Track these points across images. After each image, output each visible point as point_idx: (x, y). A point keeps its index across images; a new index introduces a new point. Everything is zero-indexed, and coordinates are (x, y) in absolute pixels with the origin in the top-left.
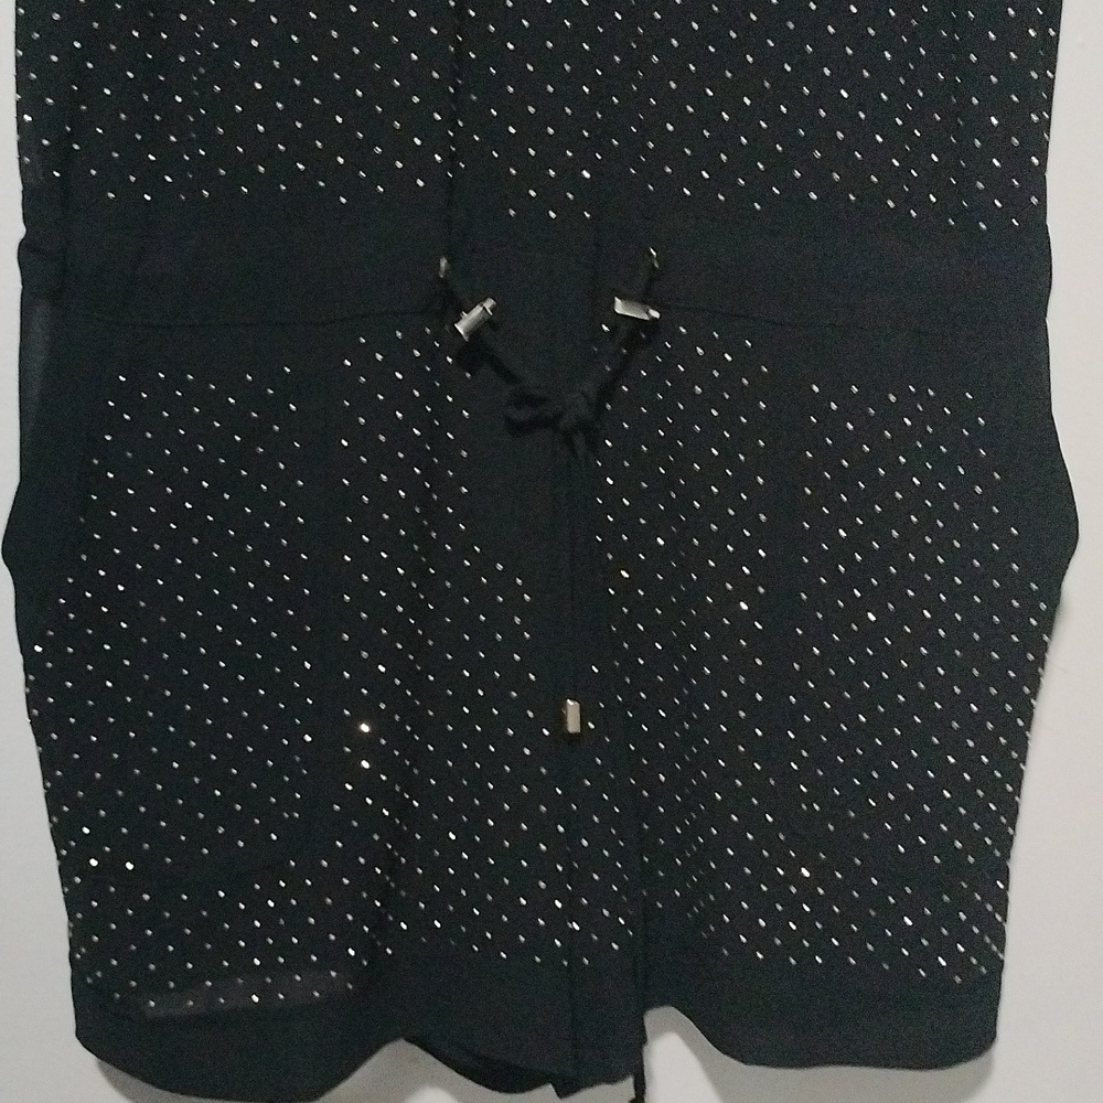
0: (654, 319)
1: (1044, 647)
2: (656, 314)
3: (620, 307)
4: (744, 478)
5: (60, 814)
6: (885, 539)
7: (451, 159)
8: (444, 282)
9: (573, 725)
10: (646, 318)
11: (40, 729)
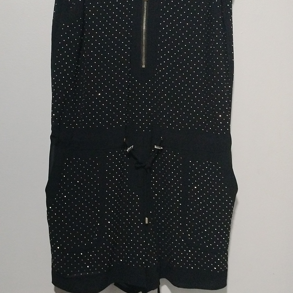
0: (161, 149)
1: (232, 209)
2: (162, 148)
3: (155, 147)
4: (178, 177)
5: (53, 238)
6: (203, 188)
7: (126, 121)
8: (125, 142)
9: (147, 222)
10: (160, 149)
11: (49, 222)
